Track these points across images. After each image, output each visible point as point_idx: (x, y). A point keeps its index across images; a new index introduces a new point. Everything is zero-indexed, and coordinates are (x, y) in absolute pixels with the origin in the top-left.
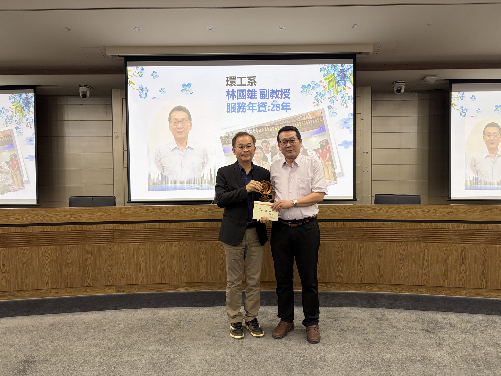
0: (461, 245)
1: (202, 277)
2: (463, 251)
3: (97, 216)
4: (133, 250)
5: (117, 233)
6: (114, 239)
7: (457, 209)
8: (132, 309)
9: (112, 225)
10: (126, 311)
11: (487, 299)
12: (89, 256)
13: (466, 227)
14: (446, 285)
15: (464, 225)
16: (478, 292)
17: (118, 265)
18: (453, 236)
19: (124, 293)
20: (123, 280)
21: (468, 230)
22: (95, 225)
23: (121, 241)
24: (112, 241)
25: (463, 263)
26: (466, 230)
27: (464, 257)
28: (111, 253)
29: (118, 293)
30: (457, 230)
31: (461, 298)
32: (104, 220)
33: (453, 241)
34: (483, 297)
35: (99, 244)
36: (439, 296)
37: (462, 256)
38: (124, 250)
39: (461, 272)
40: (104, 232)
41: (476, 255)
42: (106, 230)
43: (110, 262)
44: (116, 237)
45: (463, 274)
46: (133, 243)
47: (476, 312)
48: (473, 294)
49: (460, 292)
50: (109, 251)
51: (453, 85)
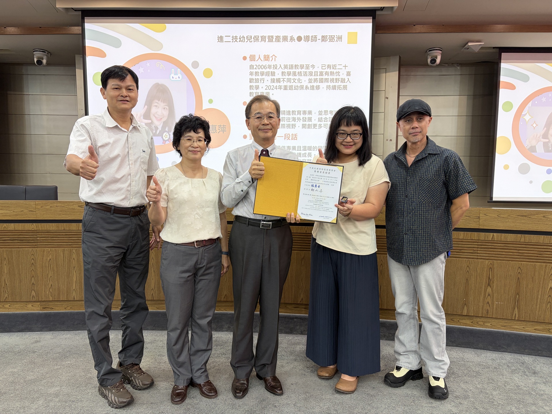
0: (488, 261)
1: (152, 294)
2: (490, 269)
3: (14, 212)
4: (64, 257)
6: (37, 242)
7: (485, 214)
8: (63, 332)
9: (34, 224)
10: (53, 334)
11: (520, 334)
12: (5, 264)
13: (495, 237)
14: (465, 313)
15: (493, 235)
16: (507, 324)
17: (44, 275)
18: (479, 249)
19: (53, 311)
20: (50, 295)
21: (499, 242)
22: (13, 224)
23: (48, 245)
24: (36, 245)
25: (489, 285)
26: (495, 242)
27: (491, 277)
28: (34, 260)
29: (44, 311)
30: (483, 241)
31: (485, 330)
32: (23, 218)
33: (477, 256)
34: (513, 331)
35: (18, 248)
36: (455, 327)
37: (488, 276)
38: (51, 257)
39: (486, 296)
40: (25, 234)
41: (506, 276)
42: (27, 231)
43: (33, 271)
44: (41, 240)
45: (489, 299)
46: (63, 248)
47: (503, 349)
48: (501, 326)
49: (484, 323)
50: (32, 258)
51: (503, 55)
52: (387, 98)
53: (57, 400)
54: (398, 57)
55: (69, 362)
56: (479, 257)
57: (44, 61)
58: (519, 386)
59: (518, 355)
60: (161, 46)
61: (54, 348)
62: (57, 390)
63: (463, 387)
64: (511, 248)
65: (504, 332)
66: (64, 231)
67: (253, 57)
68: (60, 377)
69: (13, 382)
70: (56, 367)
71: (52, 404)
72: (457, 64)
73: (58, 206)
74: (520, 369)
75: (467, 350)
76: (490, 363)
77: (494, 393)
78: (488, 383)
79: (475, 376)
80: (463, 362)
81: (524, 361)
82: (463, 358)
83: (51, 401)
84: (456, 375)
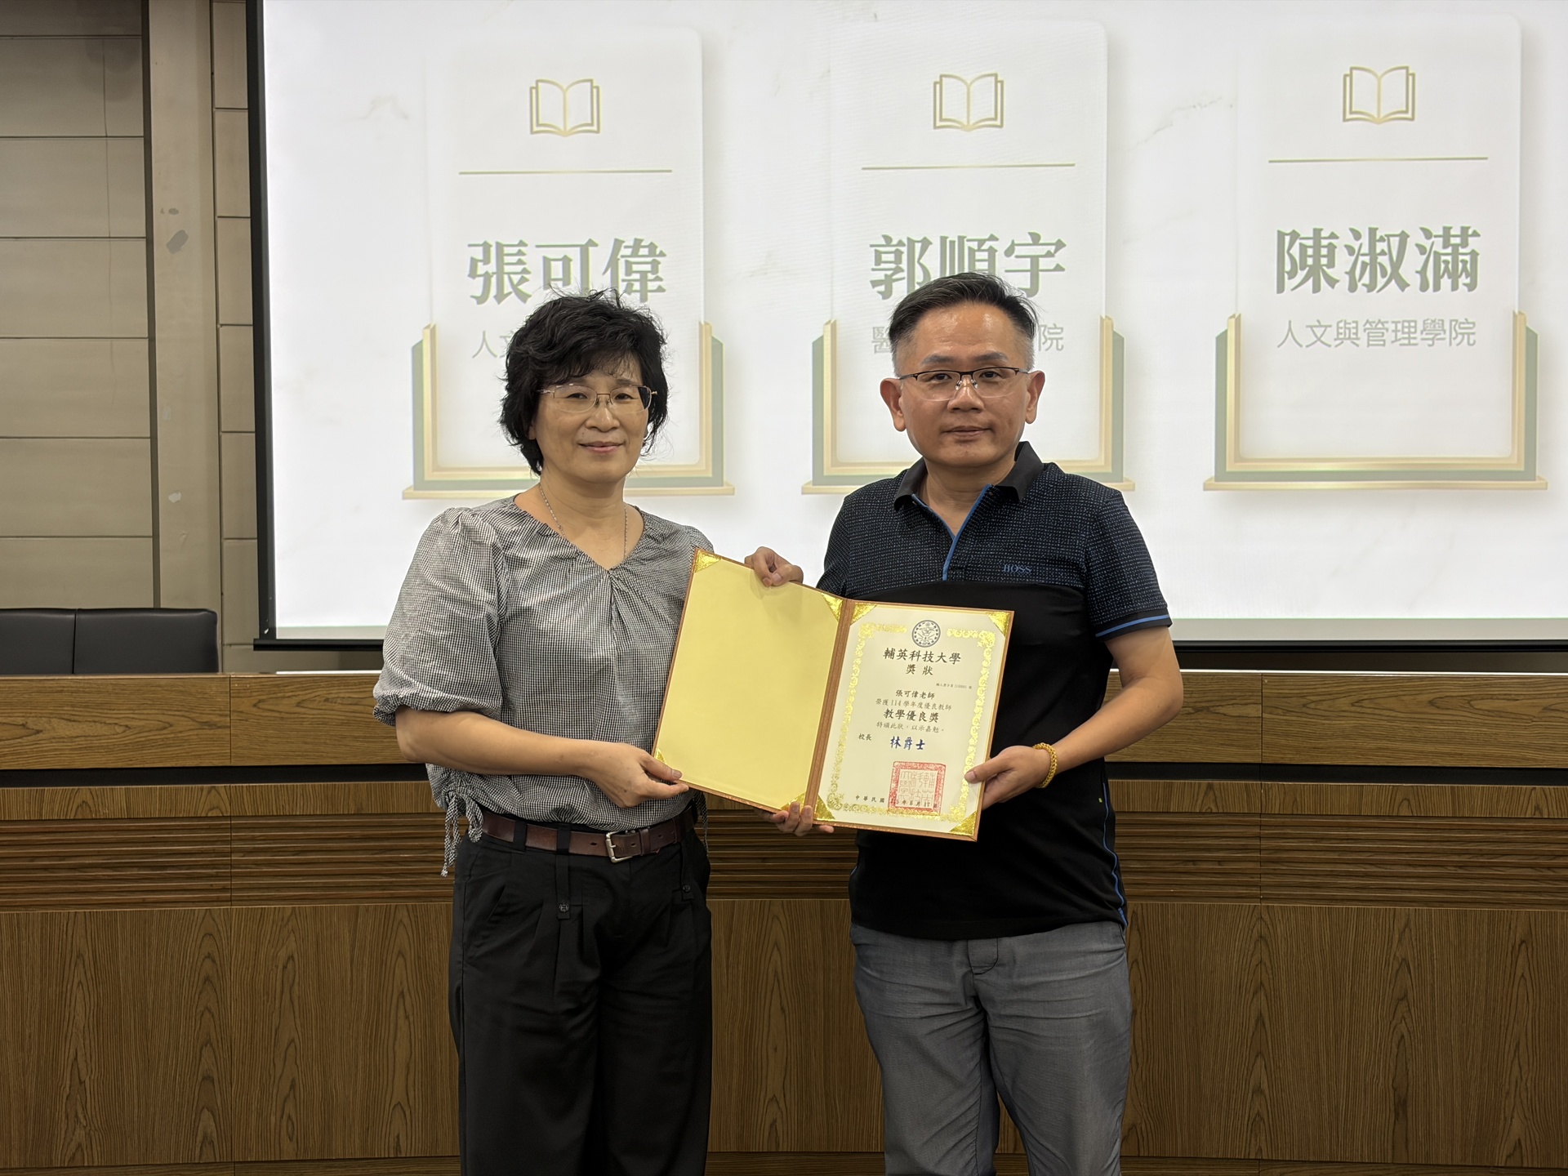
3: (128, 733)
4: (353, 948)
5: (253, 839)
6: (231, 876)
9: (221, 786)
12: (80, 982)
17: (258, 1035)
22: (120, 789)
23: (279, 887)
24: (224, 889)
28: (214, 961)
32: (172, 757)
35: (144, 903)
38: (294, 944)
40: (176, 834)
42: (184, 822)
43: (207, 1015)
44: (247, 864)
46: (353, 904)
50: (205, 951)
66: (356, 819)
73: (333, 700)
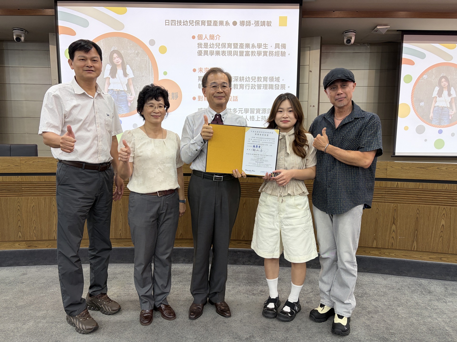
0: (393, 204)
1: (121, 233)
2: (395, 211)
3: (2, 167)
4: (45, 204)
5: (26, 186)
6: (22, 192)
7: (391, 167)
8: (45, 266)
9: (19, 176)
10: (37, 267)
11: (418, 262)
13: (399, 185)
14: (375, 245)
15: (398, 183)
16: (408, 254)
17: (28, 219)
18: (386, 195)
19: (36, 249)
20: (34, 236)
21: (402, 189)
23: (31, 194)
24: (21, 194)
25: (394, 223)
26: (399, 189)
27: (395, 217)
28: (20, 206)
29: (29, 248)
30: (389, 188)
31: (390, 259)
32: (9, 171)
33: (385, 200)
34: (413, 259)
35: (6, 196)
36: (367, 257)
37: (393, 216)
38: (34, 204)
39: (392, 232)
40: (11, 185)
41: (408, 216)
42: (13, 182)
43: (19, 216)
44: (25, 190)
45: (394, 235)
46: (45, 197)
47: (405, 274)
48: (403, 256)
49: (389, 254)
50: (18, 205)
51: (405, 36)
52: (311, 71)
53: (45, 321)
54: (320, 37)
55: (53, 291)
56: (386, 201)
57: (22, 39)
58: (418, 303)
59: (417, 278)
60: (123, 27)
61: (39, 279)
62: (44, 314)
63: (374, 304)
64: (411, 193)
65: (405, 260)
66: (44, 182)
67: (201, 36)
68: (46, 303)
69: (6, 308)
70: (42, 295)
71: (41, 325)
72: (368, 43)
73: (39, 162)
74: (418, 290)
75: (376, 275)
76: (394, 284)
77: (399, 309)
78: (393, 301)
79: (383, 295)
80: (373, 285)
81: (422, 283)
82: (373, 281)
83: (40, 322)
84: (368, 295)
